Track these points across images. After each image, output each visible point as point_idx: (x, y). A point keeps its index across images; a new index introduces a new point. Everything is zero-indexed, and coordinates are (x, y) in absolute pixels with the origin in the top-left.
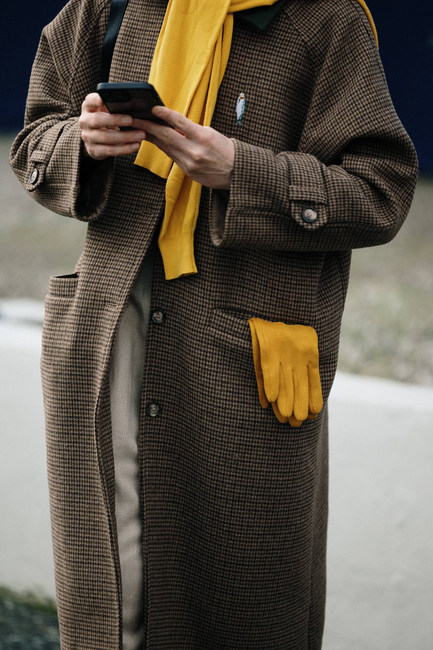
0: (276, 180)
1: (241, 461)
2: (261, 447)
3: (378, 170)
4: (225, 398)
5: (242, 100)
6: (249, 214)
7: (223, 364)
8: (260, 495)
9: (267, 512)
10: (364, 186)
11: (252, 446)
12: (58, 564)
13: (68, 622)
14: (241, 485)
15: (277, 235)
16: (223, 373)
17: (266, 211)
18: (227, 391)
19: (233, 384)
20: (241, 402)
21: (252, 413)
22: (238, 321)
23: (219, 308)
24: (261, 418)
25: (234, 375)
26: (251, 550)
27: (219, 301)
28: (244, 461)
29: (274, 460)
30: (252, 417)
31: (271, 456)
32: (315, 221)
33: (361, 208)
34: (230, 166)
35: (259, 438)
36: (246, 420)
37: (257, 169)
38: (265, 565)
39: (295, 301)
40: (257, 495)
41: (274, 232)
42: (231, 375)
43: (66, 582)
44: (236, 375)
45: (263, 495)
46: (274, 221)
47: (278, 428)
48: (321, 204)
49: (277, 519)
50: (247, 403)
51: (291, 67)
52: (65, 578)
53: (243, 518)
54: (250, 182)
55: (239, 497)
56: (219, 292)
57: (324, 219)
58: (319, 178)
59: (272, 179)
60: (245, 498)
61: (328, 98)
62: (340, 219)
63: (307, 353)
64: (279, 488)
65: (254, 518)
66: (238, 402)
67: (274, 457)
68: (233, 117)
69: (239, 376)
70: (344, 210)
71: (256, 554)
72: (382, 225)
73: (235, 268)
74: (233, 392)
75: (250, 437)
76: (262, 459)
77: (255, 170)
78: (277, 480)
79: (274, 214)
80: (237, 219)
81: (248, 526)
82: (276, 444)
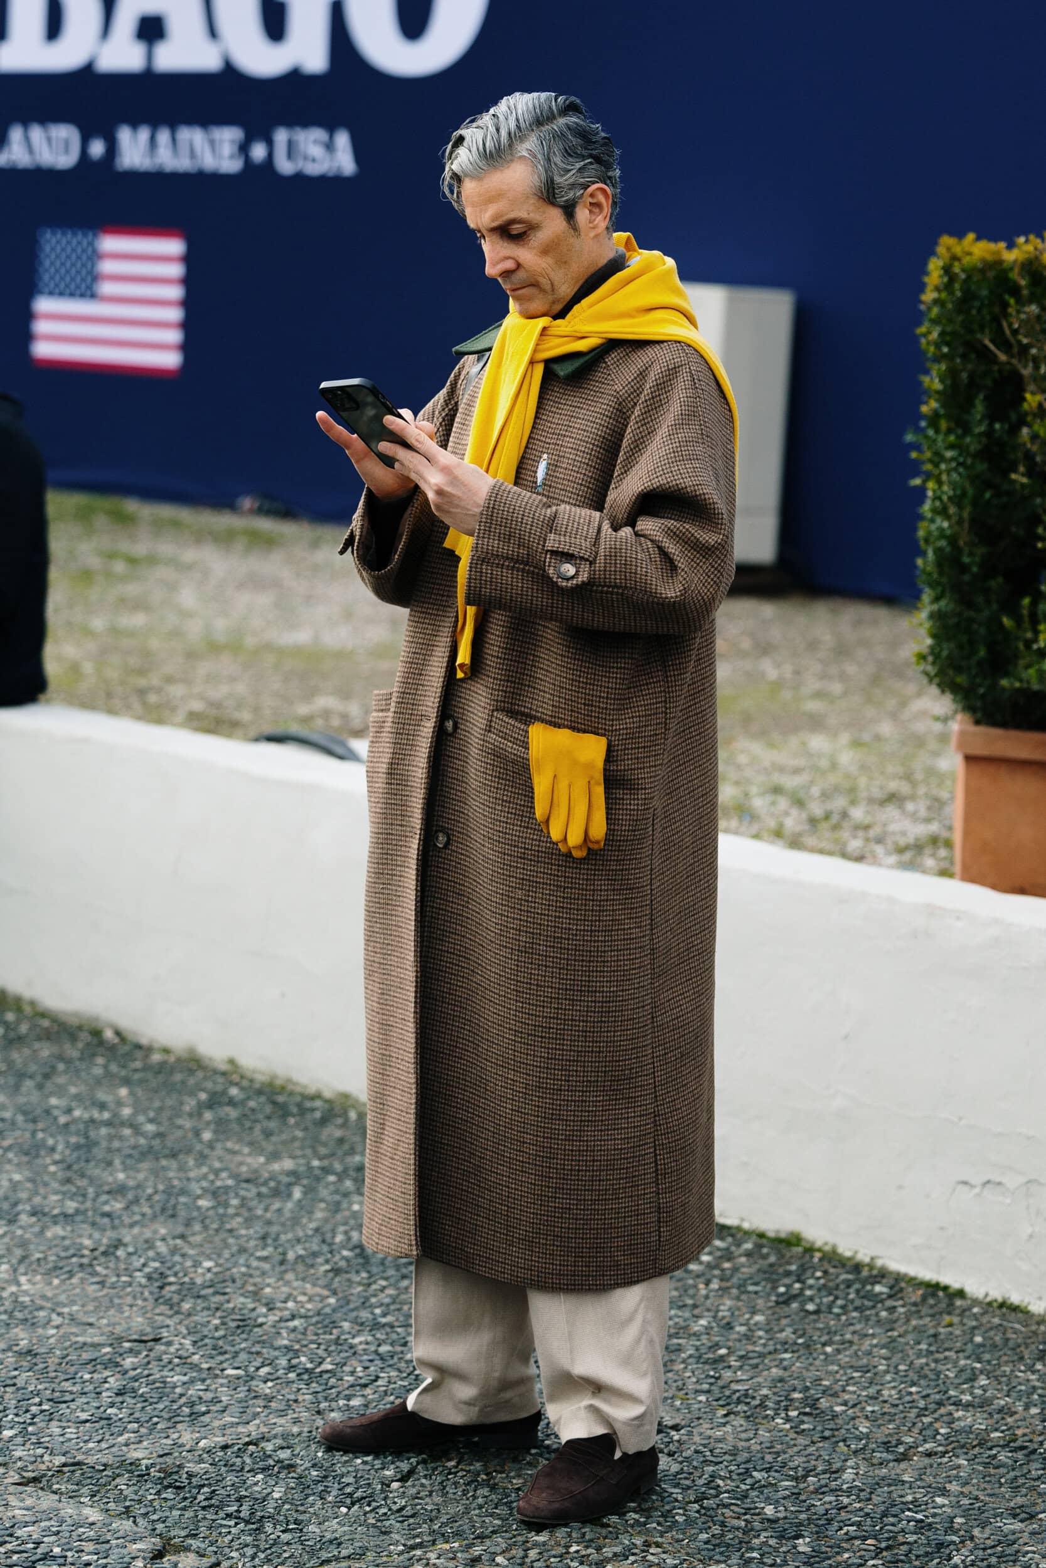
0: (532, 526)
1: (525, 900)
2: (546, 884)
3: (672, 534)
4: (505, 820)
5: (545, 462)
6: (498, 564)
7: (506, 780)
8: (550, 946)
9: (560, 969)
10: (651, 550)
11: (536, 882)
12: (369, 1029)
13: (377, 1098)
14: (526, 932)
15: (537, 597)
16: (504, 790)
17: (520, 564)
18: (508, 813)
19: (517, 804)
20: (524, 827)
21: (536, 840)
22: (519, 725)
23: (502, 711)
24: (546, 847)
25: (518, 794)
26: (543, 1017)
27: (501, 701)
28: (528, 901)
29: (563, 902)
30: (535, 845)
31: (560, 897)
32: (573, 577)
33: (636, 570)
34: (478, 506)
35: (544, 873)
36: (528, 849)
37: (511, 510)
38: (564, 1040)
39: (585, 704)
40: (546, 946)
41: (532, 593)
42: (515, 793)
43: (377, 1050)
44: (522, 794)
45: (554, 947)
46: (533, 578)
47: (566, 861)
48: (582, 558)
49: (574, 980)
50: (531, 828)
51: (599, 421)
52: (376, 1045)
53: (531, 973)
54: (501, 526)
55: (525, 947)
56: (502, 691)
57: (584, 577)
58: (593, 532)
59: (527, 524)
60: (532, 948)
61: (633, 454)
62: (610, 582)
63: (589, 766)
64: (573, 940)
65: (545, 976)
66: (521, 826)
67: (564, 898)
68: (533, 482)
69: (525, 796)
70: (615, 571)
71: (550, 1023)
72: (664, 596)
73: (525, 663)
74: (515, 814)
75: (534, 871)
76: (549, 900)
77: (508, 512)
78: (569, 929)
79: (532, 569)
80: (481, 569)
81: (537, 985)
82: (565, 882)
